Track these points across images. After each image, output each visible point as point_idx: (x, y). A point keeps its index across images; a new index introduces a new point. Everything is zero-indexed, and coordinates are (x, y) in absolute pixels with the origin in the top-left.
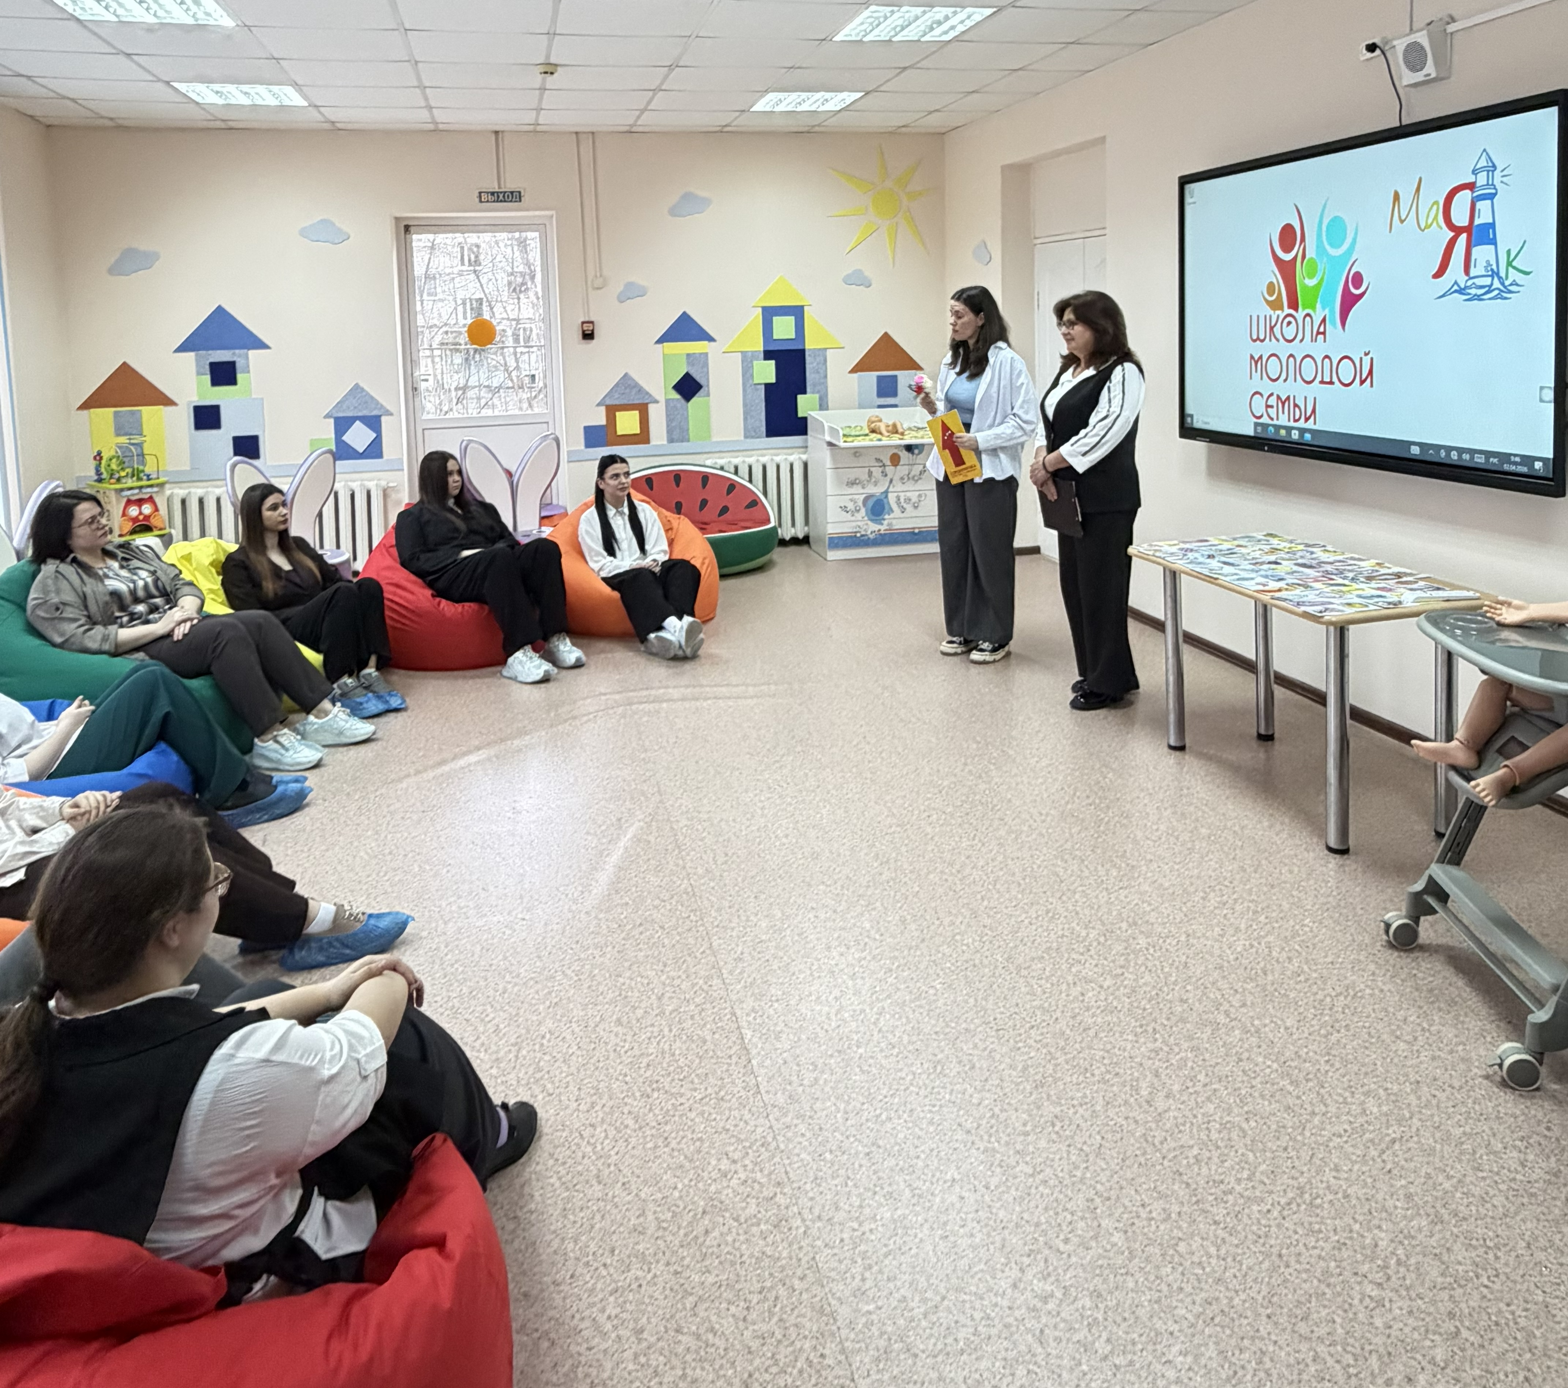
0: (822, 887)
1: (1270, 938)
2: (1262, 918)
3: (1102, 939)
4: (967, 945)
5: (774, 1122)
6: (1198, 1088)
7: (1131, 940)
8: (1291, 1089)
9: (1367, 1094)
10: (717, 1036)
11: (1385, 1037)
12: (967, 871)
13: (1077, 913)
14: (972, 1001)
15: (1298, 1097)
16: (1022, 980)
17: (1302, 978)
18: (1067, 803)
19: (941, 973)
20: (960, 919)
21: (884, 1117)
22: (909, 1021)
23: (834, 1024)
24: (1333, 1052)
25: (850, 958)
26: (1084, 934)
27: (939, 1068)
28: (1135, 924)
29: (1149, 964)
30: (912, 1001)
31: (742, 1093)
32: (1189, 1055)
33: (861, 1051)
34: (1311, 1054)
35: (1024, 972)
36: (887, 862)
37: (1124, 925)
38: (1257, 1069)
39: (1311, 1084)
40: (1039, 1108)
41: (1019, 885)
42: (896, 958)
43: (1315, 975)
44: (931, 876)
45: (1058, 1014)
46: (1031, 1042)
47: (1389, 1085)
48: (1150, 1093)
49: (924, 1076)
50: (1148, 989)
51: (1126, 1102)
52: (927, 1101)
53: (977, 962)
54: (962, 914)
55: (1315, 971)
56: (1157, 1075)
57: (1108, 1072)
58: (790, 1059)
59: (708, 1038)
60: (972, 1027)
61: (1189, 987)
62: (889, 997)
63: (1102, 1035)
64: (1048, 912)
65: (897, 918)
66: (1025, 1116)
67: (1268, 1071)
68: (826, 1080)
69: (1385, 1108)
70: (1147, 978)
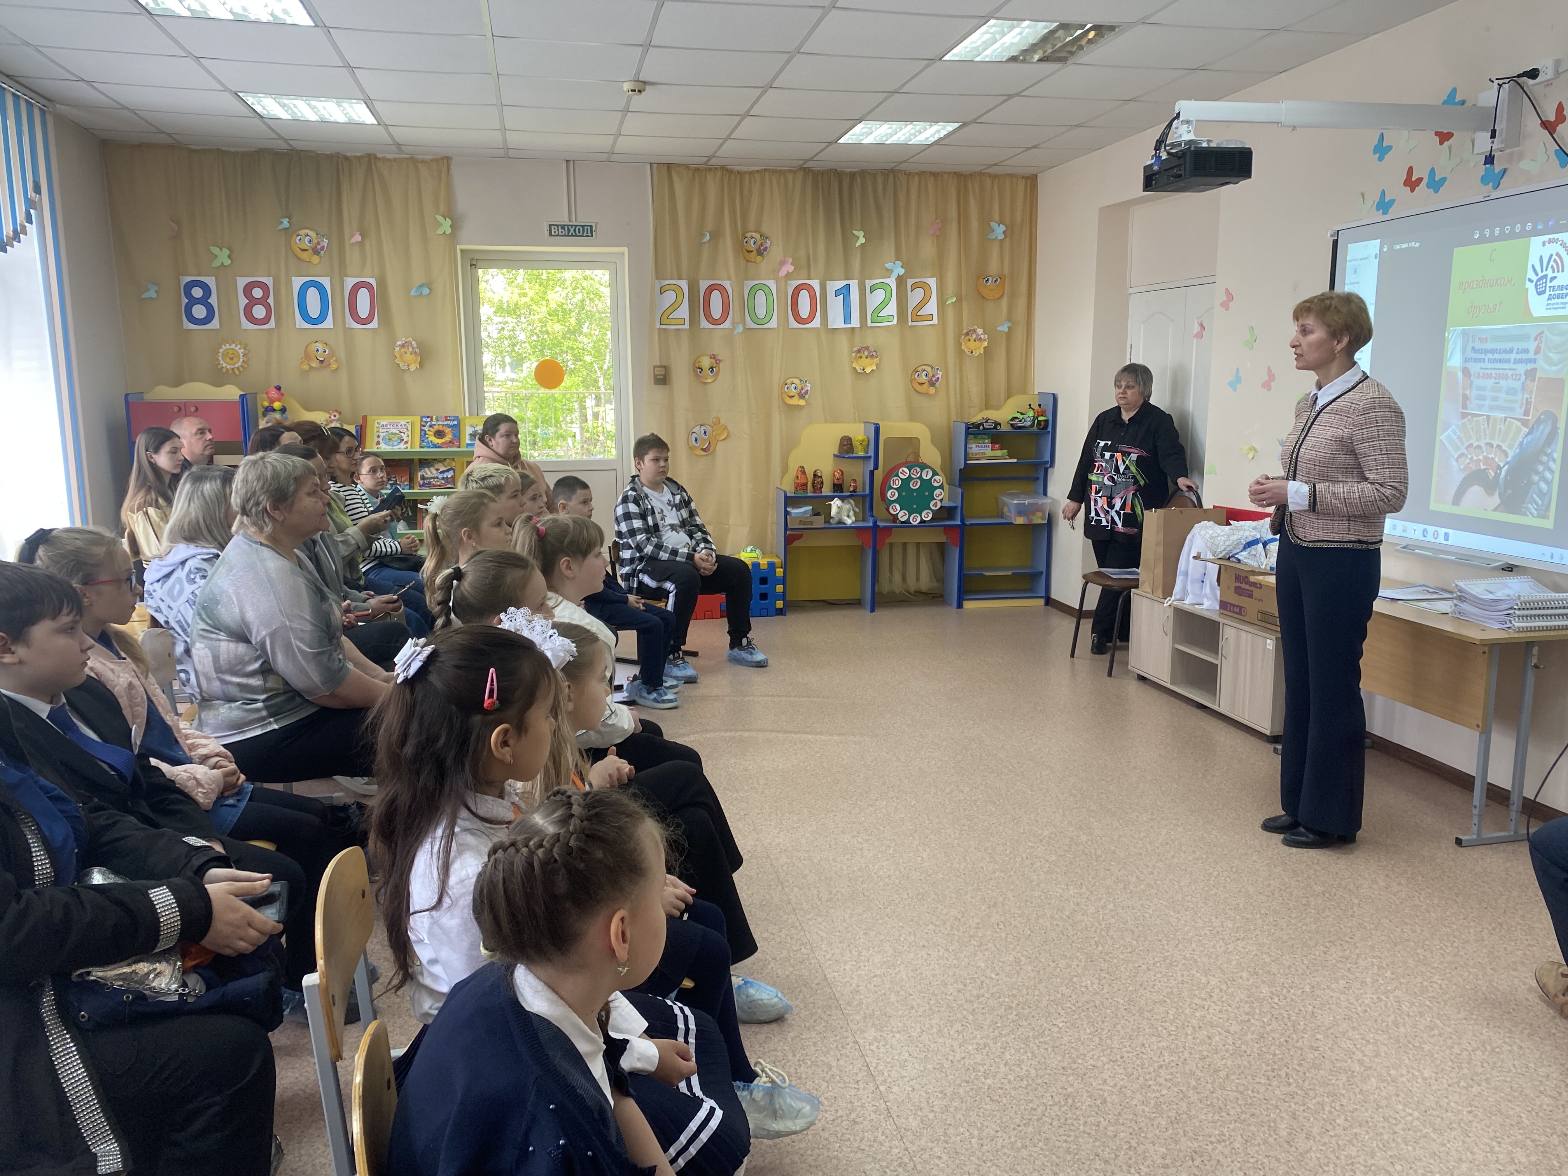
0: (930, 927)
1: (1398, 993)
2: (1388, 974)
3: (1224, 987)
4: (1086, 987)
5: (908, 1145)
6: (1339, 1131)
7: (1254, 990)
8: (1435, 1136)
9: (1515, 1144)
10: (841, 1062)
11: (1527, 1091)
12: (1079, 917)
13: (1196, 962)
14: (1097, 1039)
15: (1444, 1145)
16: (1145, 1022)
17: (1436, 1032)
18: (1173, 857)
19: (1062, 1012)
20: (1076, 962)
21: (1019, 1145)
22: (1034, 1056)
23: (958, 1057)
24: (1476, 1103)
25: (968, 995)
26: (1204, 980)
27: (1070, 1101)
28: (1257, 974)
29: (1275, 1013)
30: (1035, 1038)
31: (873, 1116)
32: (1326, 1100)
33: (989, 1081)
34: (1453, 1104)
35: (1146, 1014)
36: (995, 905)
37: (1245, 975)
38: (1397, 1116)
39: (1454, 1133)
40: (1176, 1142)
41: (1133, 932)
42: (1014, 996)
43: (1449, 1030)
44: (1041, 921)
45: (1187, 1055)
46: (1162, 1080)
47: (1536, 1137)
48: (1290, 1134)
49: (1056, 1108)
50: (1276, 1036)
51: (1265, 1142)
52: (1061, 1131)
53: (1097, 1002)
54: (1077, 958)
55: (1449, 1026)
56: (1294, 1116)
57: (1243, 1112)
58: (917, 1087)
59: (834, 1063)
60: (1100, 1064)
61: (1319, 1036)
62: (1012, 1032)
63: (1233, 1077)
64: (1165, 958)
65: (1011, 958)
66: (1163, 1150)
67: (1409, 1118)
68: (956, 1109)
69: (1533, 1158)
70: (1274, 1025)
